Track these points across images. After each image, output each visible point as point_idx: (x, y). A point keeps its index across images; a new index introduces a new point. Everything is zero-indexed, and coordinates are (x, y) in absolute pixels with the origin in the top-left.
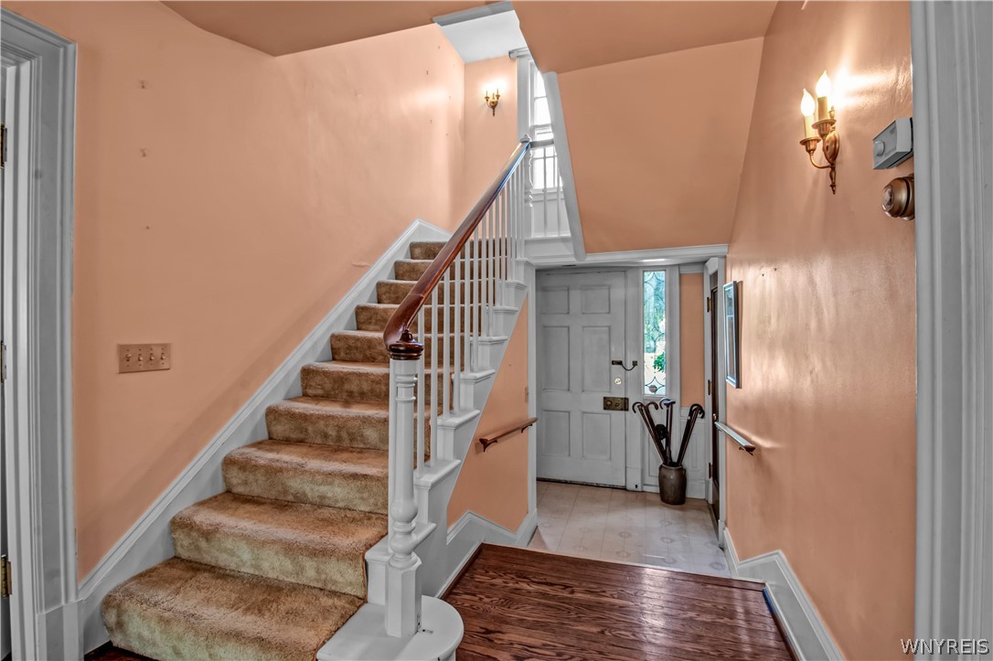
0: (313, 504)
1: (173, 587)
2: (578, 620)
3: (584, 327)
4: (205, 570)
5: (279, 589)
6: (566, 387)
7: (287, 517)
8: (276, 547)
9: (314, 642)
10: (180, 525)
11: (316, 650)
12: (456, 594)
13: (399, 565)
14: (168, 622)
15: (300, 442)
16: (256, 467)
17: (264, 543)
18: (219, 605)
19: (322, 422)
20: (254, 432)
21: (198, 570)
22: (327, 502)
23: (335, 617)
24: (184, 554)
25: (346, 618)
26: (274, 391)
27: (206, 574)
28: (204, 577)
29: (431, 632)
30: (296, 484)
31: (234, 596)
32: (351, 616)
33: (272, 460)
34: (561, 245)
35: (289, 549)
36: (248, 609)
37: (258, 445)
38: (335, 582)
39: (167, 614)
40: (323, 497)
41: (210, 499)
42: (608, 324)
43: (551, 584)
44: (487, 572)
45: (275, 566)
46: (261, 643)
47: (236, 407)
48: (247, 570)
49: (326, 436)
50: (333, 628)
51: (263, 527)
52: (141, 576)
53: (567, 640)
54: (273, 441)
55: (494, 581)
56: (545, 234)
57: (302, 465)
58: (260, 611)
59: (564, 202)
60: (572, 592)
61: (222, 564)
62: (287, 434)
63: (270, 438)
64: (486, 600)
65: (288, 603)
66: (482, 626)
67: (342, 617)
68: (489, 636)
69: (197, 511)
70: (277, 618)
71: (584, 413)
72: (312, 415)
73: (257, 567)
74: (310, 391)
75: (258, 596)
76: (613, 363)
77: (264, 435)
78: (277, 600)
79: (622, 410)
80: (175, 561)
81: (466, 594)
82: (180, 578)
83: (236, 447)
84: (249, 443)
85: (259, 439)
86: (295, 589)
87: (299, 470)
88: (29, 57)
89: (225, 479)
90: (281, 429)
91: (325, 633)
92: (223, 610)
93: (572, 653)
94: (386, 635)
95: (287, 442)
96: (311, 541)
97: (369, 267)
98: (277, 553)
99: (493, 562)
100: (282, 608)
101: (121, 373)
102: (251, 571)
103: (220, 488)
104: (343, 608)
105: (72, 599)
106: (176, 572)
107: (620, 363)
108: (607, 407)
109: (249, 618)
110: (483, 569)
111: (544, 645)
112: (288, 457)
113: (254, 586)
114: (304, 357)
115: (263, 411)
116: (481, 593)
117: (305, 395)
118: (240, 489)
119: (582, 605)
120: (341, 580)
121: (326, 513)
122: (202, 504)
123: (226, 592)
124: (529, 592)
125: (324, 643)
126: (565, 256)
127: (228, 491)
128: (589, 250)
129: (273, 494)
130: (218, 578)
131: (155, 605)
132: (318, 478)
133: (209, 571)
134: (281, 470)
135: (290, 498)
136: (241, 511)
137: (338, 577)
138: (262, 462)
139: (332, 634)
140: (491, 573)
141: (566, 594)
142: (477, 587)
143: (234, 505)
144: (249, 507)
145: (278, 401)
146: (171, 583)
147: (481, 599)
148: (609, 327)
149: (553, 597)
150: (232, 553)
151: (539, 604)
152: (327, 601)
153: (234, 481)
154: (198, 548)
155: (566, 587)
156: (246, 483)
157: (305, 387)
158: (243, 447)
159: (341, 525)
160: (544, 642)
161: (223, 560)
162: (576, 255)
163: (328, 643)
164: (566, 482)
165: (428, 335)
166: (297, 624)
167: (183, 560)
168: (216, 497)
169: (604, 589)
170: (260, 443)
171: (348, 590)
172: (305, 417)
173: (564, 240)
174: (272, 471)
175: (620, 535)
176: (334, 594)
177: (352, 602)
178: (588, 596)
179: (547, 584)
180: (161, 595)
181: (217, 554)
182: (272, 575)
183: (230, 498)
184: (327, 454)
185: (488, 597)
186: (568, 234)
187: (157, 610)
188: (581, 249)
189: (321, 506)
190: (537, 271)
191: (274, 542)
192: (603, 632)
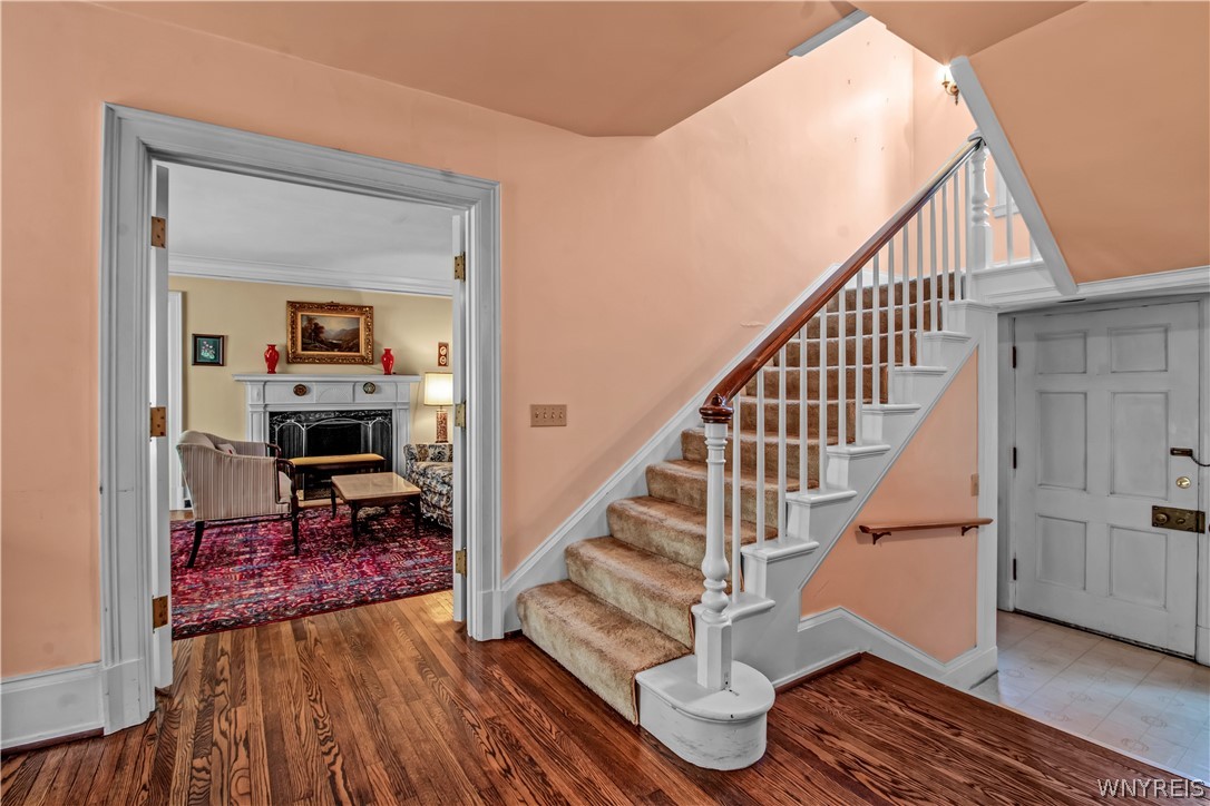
0: (670, 559)
1: (560, 599)
2: (946, 763)
3: (1115, 393)
4: (584, 594)
5: (629, 622)
6: (1082, 486)
7: (646, 565)
8: (628, 585)
9: (635, 666)
10: (570, 554)
11: (636, 672)
12: (806, 688)
13: (709, 620)
14: (550, 621)
15: (672, 502)
16: (629, 517)
17: (620, 579)
18: (583, 619)
19: (688, 485)
20: (636, 486)
21: (579, 592)
22: (680, 558)
23: (660, 654)
24: (574, 579)
25: (669, 659)
26: (654, 451)
27: (584, 597)
28: (581, 598)
29: (737, 695)
30: (658, 538)
31: (596, 617)
32: (674, 659)
33: (641, 513)
34: (1036, 275)
35: (637, 589)
36: (601, 628)
37: (637, 499)
38: (669, 628)
39: (550, 616)
40: (677, 554)
41: (596, 539)
42: (1163, 389)
43: (933, 718)
44: (855, 680)
45: (629, 603)
46: (601, 653)
47: (619, 462)
48: (611, 601)
49: (691, 498)
50: (655, 661)
51: (623, 567)
52: (543, 586)
53: (915, 774)
54: (651, 498)
55: (857, 691)
56: (1009, 262)
57: (661, 521)
58: (608, 632)
59: (1020, 217)
60: (958, 735)
61: (596, 592)
62: (662, 493)
63: (650, 495)
64: (838, 704)
65: (629, 633)
66: (819, 724)
67: (666, 656)
68: (821, 735)
69: (583, 545)
70: (618, 640)
71: (1113, 527)
72: (680, 477)
73: (617, 600)
74: (689, 456)
75: (612, 622)
76: (1173, 452)
77: (644, 492)
78: (623, 628)
79: (1190, 530)
80: (567, 582)
81: (817, 691)
82: (566, 595)
83: (619, 498)
84: (631, 496)
85: (640, 494)
86: (640, 624)
87: (659, 525)
88: (474, 203)
89: (609, 525)
90: (658, 487)
91: (646, 663)
92: (585, 624)
93: (913, 787)
94: (696, 682)
95: (662, 500)
96: (653, 586)
97: (764, 326)
98: (628, 590)
99: (868, 674)
100: (625, 635)
101: (532, 426)
102: (614, 603)
103: (605, 532)
104: (670, 650)
105: (498, 588)
106: (565, 590)
107: (1188, 453)
108: (1156, 523)
109: (599, 634)
110: (851, 676)
111: (882, 767)
112: (655, 512)
113: (612, 614)
114: (684, 421)
115: (643, 469)
116: (834, 697)
117: (685, 459)
118: (619, 535)
119: (962, 751)
120: (673, 626)
121: (677, 568)
122: (589, 541)
123: (591, 612)
124: (896, 715)
125: (643, 669)
126: (1044, 290)
127: (611, 536)
128: (1079, 278)
129: (640, 544)
130: (590, 601)
131: (545, 607)
132: (672, 533)
133: (586, 595)
134: (645, 522)
135: (654, 550)
136: (614, 552)
137: (670, 623)
138: (633, 513)
139: (651, 666)
140: (859, 683)
141: (947, 734)
142: (834, 690)
143: (611, 547)
144: (620, 551)
145: (658, 462)
146: (559, 596)
147: (831, 701)
148: (1166, 395)
149: (927, 731)
150: (600, 582)
151: (902, 730)
152: (659, 641)
153: (616, 527)
154: (581, 575)
155: (951, 726)
156: (622, 530)
157: (685, 450)
158: (626, 499)
159: (683, 580)
160: (883, 764)
161: (596, 588)
162: (1059, 287)
163: (647, 671)
164: (1077, 628)
165: (812, 402)
166: (630, 650)
167: (572, 583)
168: (600, 538)
169: (1009, 747)
170: (640, 498)
171: (678, 637)
172: (674, 479)
173: (1036, 267)
174: (640, 523)
175: (1145, 719)
176: (668, 638)
177: (679, 649)
178: (979, 746)
179: (926, 715)
180: (551, 602)
181: (592, 582)
182: (627, 610)
183: (611, 541)
184: (688, 514)
185: (841, 702)
186: (1039, 259)
187: (545, 612)
188: (1068, 279)
189: (676, 561)
190: (1000, 315)
191: (627, 580)
192: (971, 786)
